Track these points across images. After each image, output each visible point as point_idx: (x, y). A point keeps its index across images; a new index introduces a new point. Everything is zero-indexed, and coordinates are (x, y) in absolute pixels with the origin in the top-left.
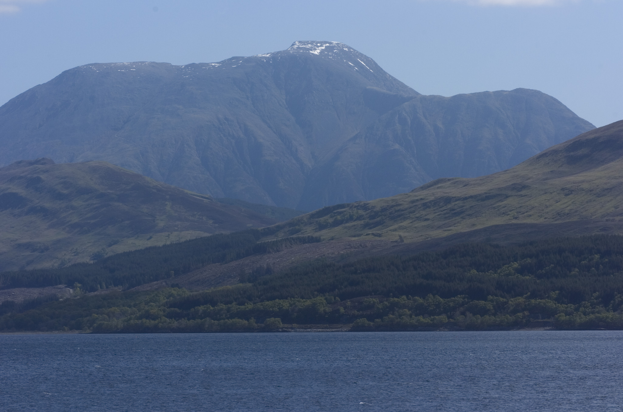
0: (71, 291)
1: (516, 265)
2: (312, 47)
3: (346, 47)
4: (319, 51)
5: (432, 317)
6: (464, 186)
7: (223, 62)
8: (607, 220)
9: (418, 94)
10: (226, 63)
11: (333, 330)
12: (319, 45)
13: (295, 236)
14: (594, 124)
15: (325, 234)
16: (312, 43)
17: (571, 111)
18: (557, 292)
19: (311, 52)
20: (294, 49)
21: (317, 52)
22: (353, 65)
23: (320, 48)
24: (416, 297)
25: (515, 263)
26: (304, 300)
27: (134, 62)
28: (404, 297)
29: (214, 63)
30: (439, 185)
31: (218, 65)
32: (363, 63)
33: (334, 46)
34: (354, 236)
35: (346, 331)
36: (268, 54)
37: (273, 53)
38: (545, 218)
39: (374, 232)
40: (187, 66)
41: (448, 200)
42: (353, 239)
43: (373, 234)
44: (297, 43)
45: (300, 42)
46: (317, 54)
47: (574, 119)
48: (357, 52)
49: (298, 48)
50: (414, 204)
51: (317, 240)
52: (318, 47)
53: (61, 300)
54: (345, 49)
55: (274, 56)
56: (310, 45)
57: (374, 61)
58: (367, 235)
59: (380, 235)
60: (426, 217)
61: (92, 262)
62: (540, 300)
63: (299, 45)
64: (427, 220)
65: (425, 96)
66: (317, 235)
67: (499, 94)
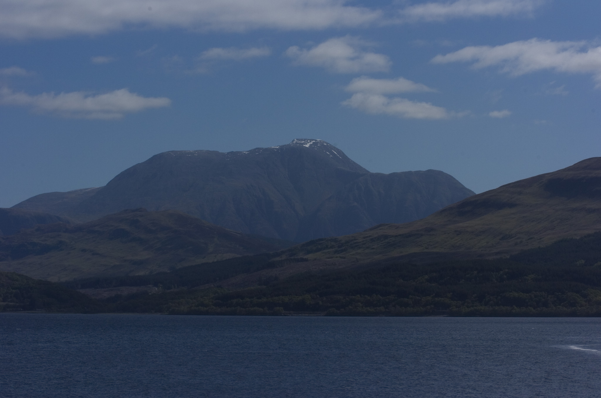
0: (156, 289)
1: (426, 277)
2: (305, 143)
3: (325, 143)
4: (309, 145)
5: (375, 308)
6: (396, 229)
7: (250, 151)
8: (482, 250)
9: (369, 172)
10: (252, 152)
11: (315, 315)
12: (309, 141)
13: (292, 258)
14: (475, 192)
15: (310, 256)
16: (304, 140)
17: (461, 184)
18: (451, 293)
19: (304, 145)
20: (294, 144)
21: (307, 146)
22: (329, 154)
23: (309, 143)
24: (366, 296)
25: (426, 275)
26: (298, 296)
27: (196, 150)
28: (359, 296)
29: (245, 151)
30: (380, 228)
31: (247, 153)
32: (335, 153)
33: (318, 142)
34: (329, 258)
35: (322, 316)
36: (278, 146)
37: (281, 146)
38: (445, 249)
39: (341, 256)
40: (228, 153)
41: (386, 237)
42: (328, 260)
43: (340, 257)
44: (295, 140)
45: (297, 139)
46: (308, 147)
47: (463, 189)
48: (332, 146)
49: (296, 143)
50: (365, 239)
51: (306, 260)
52: (308, 142)
53: (150, 294)
54: (324, 144)
55: (282, 148)
56: (303, 141)
57: (342, 152)
58: (337, 257)
59: (344, 258)
60: (373, 247)
61: (169, 271)
62: (441, 299)
63: (297, 141)
64: (373, 249)
65: (373, 173)
66: (305, 257)
67: (418, 173)
